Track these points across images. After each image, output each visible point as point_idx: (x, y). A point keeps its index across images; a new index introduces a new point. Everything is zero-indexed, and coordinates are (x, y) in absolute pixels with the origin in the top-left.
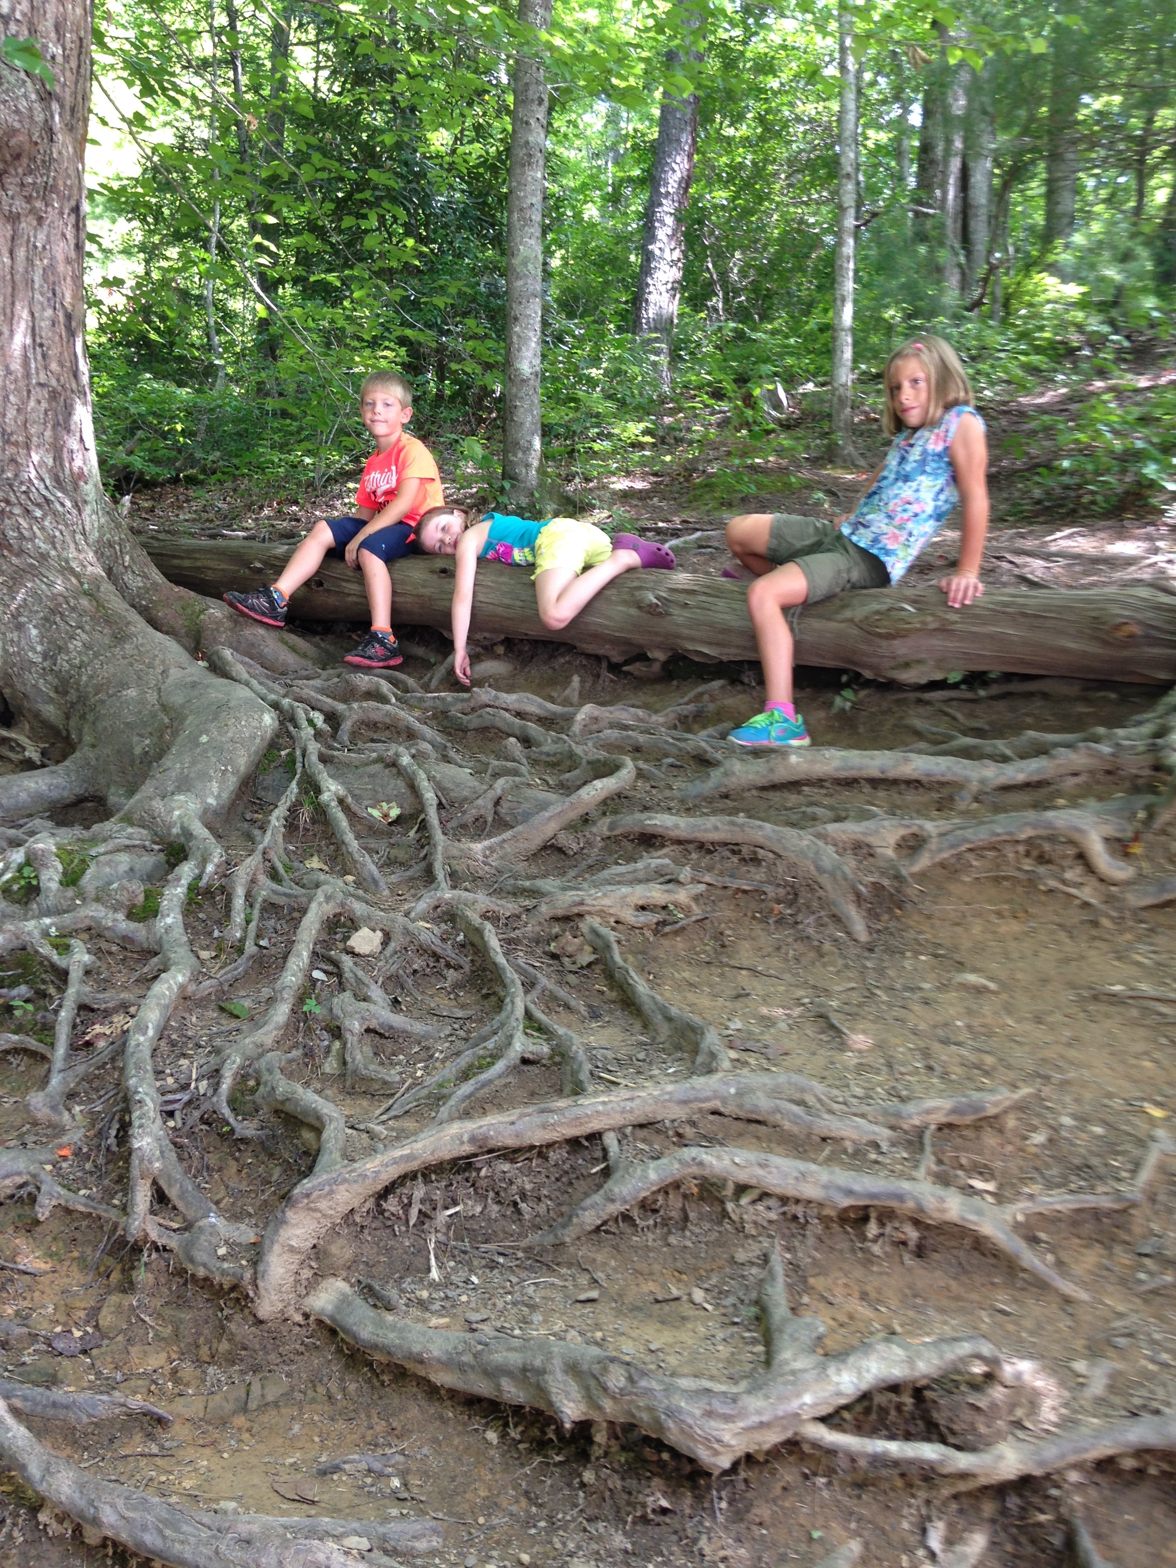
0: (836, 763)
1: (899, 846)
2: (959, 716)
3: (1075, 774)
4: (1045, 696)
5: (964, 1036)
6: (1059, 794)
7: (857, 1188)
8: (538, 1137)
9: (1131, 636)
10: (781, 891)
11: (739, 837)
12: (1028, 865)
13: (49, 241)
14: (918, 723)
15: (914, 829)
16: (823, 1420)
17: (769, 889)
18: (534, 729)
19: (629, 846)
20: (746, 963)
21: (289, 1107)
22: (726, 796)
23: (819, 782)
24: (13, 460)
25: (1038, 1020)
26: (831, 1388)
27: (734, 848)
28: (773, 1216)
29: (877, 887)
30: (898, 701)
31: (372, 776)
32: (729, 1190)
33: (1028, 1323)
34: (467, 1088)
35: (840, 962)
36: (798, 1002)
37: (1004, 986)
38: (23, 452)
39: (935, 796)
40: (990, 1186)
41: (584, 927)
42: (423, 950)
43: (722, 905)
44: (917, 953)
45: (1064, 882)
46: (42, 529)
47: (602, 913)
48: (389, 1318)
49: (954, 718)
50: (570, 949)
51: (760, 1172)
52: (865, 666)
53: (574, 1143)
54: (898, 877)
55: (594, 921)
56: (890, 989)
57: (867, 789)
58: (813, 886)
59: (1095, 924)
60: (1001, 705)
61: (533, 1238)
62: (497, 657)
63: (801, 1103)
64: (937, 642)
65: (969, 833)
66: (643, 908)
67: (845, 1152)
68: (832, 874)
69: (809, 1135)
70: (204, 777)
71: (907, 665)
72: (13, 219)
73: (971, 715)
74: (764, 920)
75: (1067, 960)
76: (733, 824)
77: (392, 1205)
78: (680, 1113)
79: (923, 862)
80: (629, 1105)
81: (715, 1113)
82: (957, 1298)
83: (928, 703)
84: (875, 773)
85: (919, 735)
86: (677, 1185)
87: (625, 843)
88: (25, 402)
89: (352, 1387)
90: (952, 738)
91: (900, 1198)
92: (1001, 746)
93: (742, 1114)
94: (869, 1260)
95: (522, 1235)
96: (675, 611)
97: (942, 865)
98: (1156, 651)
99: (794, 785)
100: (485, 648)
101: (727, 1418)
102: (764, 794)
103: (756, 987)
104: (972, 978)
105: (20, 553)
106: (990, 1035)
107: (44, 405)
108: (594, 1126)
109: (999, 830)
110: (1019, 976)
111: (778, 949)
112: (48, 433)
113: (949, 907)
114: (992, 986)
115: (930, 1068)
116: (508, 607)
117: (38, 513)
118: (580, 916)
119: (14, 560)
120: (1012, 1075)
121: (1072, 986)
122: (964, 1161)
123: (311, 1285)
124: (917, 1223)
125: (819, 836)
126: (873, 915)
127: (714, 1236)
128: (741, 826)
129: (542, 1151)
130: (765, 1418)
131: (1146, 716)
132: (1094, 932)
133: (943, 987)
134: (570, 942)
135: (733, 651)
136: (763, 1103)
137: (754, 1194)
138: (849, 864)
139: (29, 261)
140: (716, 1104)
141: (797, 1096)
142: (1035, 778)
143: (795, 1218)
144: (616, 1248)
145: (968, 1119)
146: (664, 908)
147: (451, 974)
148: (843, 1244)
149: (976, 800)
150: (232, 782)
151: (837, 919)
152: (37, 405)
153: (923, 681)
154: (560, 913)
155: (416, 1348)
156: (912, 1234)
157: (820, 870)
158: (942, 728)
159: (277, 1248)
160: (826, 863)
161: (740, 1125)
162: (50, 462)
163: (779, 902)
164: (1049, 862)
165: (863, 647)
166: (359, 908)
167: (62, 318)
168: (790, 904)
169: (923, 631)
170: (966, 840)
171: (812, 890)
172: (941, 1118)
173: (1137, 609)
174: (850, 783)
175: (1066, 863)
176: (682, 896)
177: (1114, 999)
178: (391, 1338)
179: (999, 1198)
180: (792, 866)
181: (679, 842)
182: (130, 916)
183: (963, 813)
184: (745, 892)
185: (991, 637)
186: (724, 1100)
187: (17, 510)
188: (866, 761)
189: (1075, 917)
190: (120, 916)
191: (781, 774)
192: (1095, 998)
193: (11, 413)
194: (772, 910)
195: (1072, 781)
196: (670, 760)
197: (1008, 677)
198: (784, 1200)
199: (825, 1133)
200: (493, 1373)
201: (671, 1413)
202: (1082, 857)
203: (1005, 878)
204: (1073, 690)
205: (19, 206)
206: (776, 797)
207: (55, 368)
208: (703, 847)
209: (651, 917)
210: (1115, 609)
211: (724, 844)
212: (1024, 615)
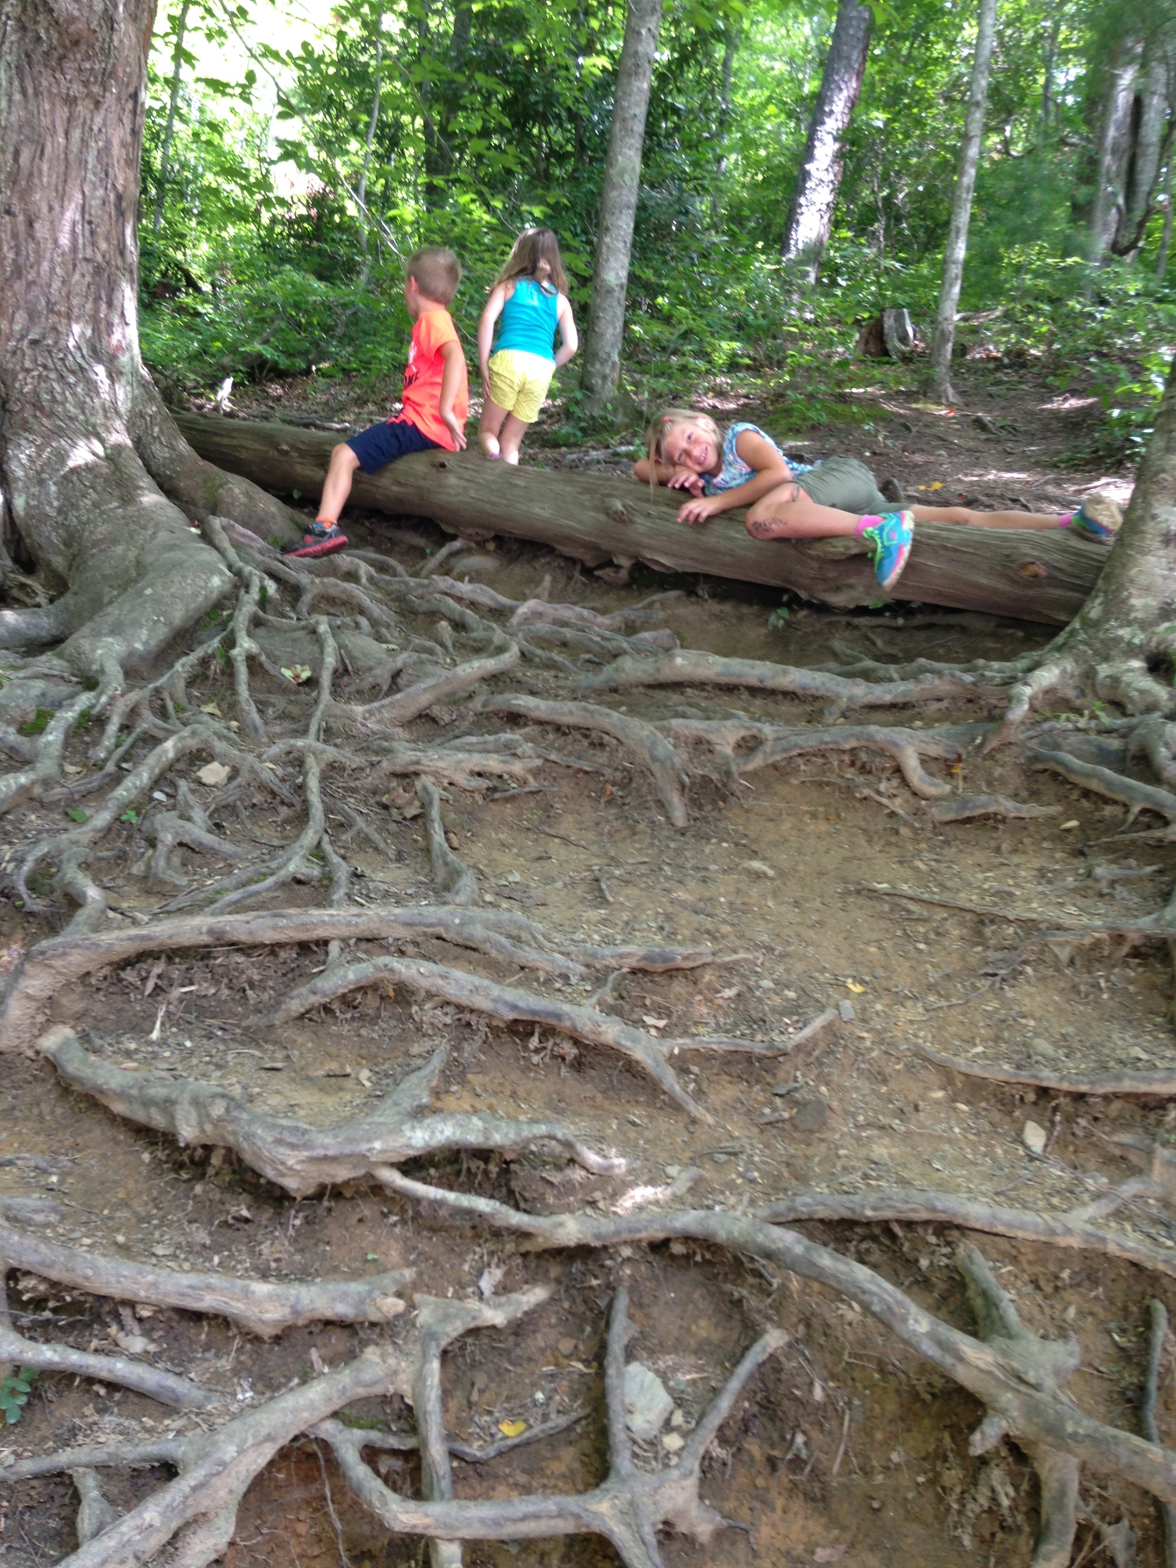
0: (718, 669)
1: (738, 746)
4: (963, 629)
5: (720, 910)
6: (920, 716)
7: (521, 1004)
8: (269, 937)
9: (1036, 576)
10: (619, 775)
11: (589, 723)
12: (849, 773)
13: (105, 124)
14: (837, 645)
15: (754, 731)
16: (395, 1166)
17: (608, 772)
18: (471, 616)
19: (496, 722)
20: (562, 833)
22: (615, 690)
23: (700, 685)
24: (54, 329)
25: (797, 904)
26: (403, 1141)
27: (585, 732)
29: (704, 779)
30: (829, 624)
31: (294, 640)
32: (418, 998)
33: (648, 1134)
34: (236, 895)
35: (648, 840)
36: (589, 868)
37: (782, 874)
38: (64, 321)
39: (809, 708)
40: (663, 1024)
41: (418, 785)
42: (263, 787)
43: (563, 782)
44: (722, 841)
45: (878, 792)
46: (74, 394)
47: (436, 774)
48: (92, 1058)
49: (873, 644)
50: (399, 802)
51: (440, 982)
52: (801, 587)
53: (304, 948)
54: (728, 774)
55: (427, 780)
56: (679, 867)
57: (745, 696)
58: (646, 772)
59: (896, 832)
60: (921, 635)
61: (253, 1020)
62: (487, 553)
63: (514, 937)
65: (803, 740)
66: (480, 775)
67: (537, 980)
68: (664, 764)
70: (136, 624)
71: (836, 589)
72: (70, 101)
73: (891, 642)
74: (596, 799)
75: (852, 859)
76: (585, 709)
77: (130, 975)
78: (401, 933)
79: (757, 762)
80: (355, 920)
81: (439, 938)
82: (598, 1107)
83: (856, 627)
84: (754, 682)
85: (835, 656)
86: (374, 989)
87: (495, 720)
88: (69, 274)
89: (59, 1111)
90: (859, 660)
91: (558, 1016)
92: (892, 670)
93: (460, 941)
94: (530, 1068)
95: (245, 1016)
96: (639, 519)
97: (775, 767)
98: (1058, 593)
99: (678, 686)
100: (478, 543)
101: (292, 1146)
102: (650, 692)
103: (560, 853)
104: (756, 865)
105: (51, 415)
106: (746, 912)
107: (88, 279)
108: (321, 933)
109: (827, 738)
110: (801, 867)
111: (598, 824)
112: (89, 306)
113: (769, 804)
114: (771, 873)
115: (662, 928)
116: (495, 504)
117: (72, 379)
118: (417, 774)
119: (45, 421)
120: (738, 943)
121: (845, 880)
122: (648, 1002)
123: (43, 1030)
124: (576, 1042)
125: (661, 729)
126: (694, 803)
127: (397, 1032)
128: (592, 713)
129: (274, 948)
130: (330, 1153)
132: (893, 839)
133: (728, 870)
134: (401, 796)
135: (687, 562)
136: (478, 932)
137: (436, 1001)
138: (683, 757)
139: (84, 142)
140: (441, 931)
141: (515, 932)
142: (900, 700)
143: (469, 1025)
144: (314, 1033)
145: (660, 967)
146: (500, 777)
147: (284, 811)
148: (509, 1052)
149: (843, 715)
150: (163, 632)
151: (661, 805)
152: (81, 279)
153: (852, 605)
154: (398, 769)
156: (570, 1050)
157: (654, 758)
158: (857, 651)
159: (15, 993)
160: (660, 752)
161: (459, 950)
162: (89, 333)
163: (614, 784)
164: (870, 772)
165: (799, 568)
166: (220, 746)
167: (112, 197)
168: (623, 786)
170: (797, 746)
171: (644, 776)
172: (633, 962)
173: (1047, 551)
174: (730, 689)
175: (883, 775)
176: (517, 767)
177: (873, 894)
178: (86, 1073)
179: (663, 1033)
180: (631, 753)
181: (540, 723)
182: (21, 731)
184: (586, 772)
186: (447, 928)
187: (53, 375)
188: (747, 670)
189: (881, 823)
190: (12, 730)
191: (667, 674)
192: (858, 892)
193: (56, 284)
194: (605, 791)
195: (935, 706)
196: (588, 656)
197: (931, 608)
198: (460, 1008)
199: (523, 962)
200: (147, 1104)
202: (898, 770)
203: (828, 784)
204: (988, 625)
205: (77, 89)
206: (659, 695)
207: (104, 246)
208: (559, 729)
209: (484, 783)
210: (1026, 549)
211: (577, 728)
212: (945, 548)
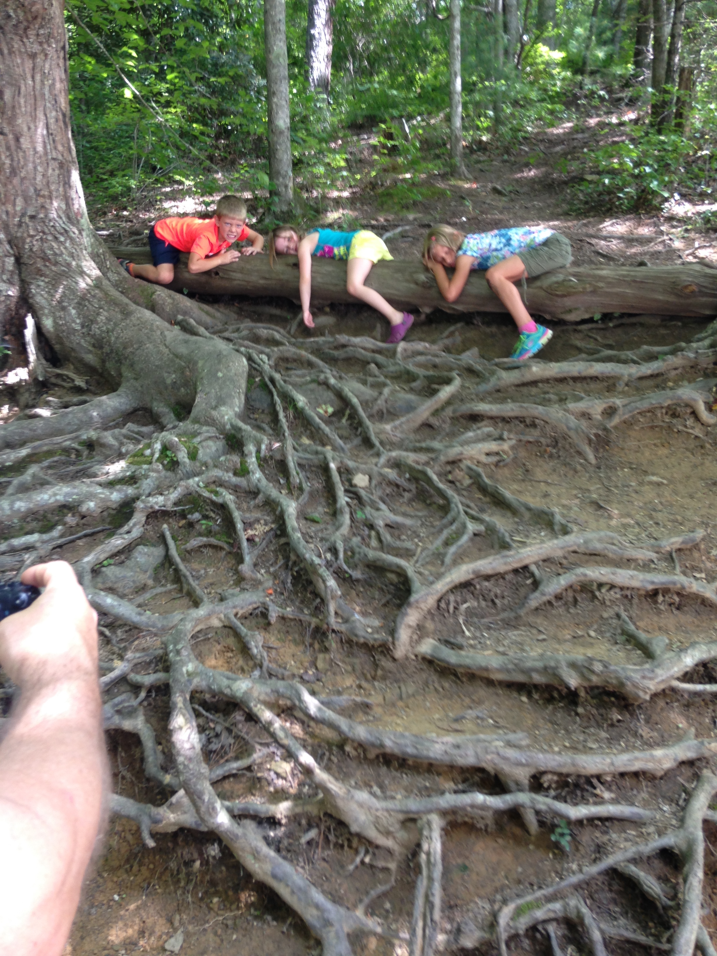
0: (556, 370)
1: (603, 413)
2: (599, 338)
3: (676, 369)
4: (642, 325)
5: (660, 507)
6: (669, 380)
7: (656, 580)
9: (693, 292)
10: (549, 441)
11: (524, 413)
12: (667, 419)
13: (51, 69)
14: (578, 343)
15: (611, 404)
16: (678, 679)
17: (543, 440)
19: (464, 422)
20: (541, 479)
21: (379, 563)
22: (498, 391)
23: (547, 381)
24: (43, 207)
25: (691, 497)
26: (683, 665)
27: (521, 420)
28: (618, 596)
29: (597, 435)
30: (563, 331)
31: (312, 390)
32: (595, 587)
34: (452, 549)
35: (587, 475)
36: (576, 497)
37: (670, 481)
38: (48, 201)
39: (606, 384)
40: (703, 575)
41: (462, 466)
42: (390, 483)
43: (521, 450)
44: (622, 468)
45: (686, 426)
46: (66, 248)
47: (471, 458)
48: (463, 653)
49: (596, 340)
50: (458, 478)
51: (612, 577)
52: (546, 312)
53: (516, 571)
54: (605, 429)
55: (469, 463)
56: (616, 487)
57: (571, 382)
58: (565, 437)
59: (702, 447)
60: (619, 331)
61: (504, 615)
62: (326, 314)
63: (613, 544)
64: (588, 298)
65: (638, 404)
66: (487, 454)
67: (640, 565)
68: (576, 431)
69: (621, 559)
71: (570, 311)
73: (605, 337)
74: (542, 456)
75: (695, 466)
76: (521, 407)
77: (443, 606)
78: (559, 553)
79: (616, 420)
81: (575, 552)
82: (698, 626)
83: (580, 331)
84: (576, 374)
85: (580, 350)
86: (571, 587)
87: (462, 420)
88: (46, 170)
90: (599, 351)
91: (674, 583)
92: (630, 354)
93: (587, 552)
94: (659, 612)
95: (499, 614)
97: (625, 422)
98: (704, 299)
99: (534, 383)
100: (320, 309)
101: (651, 679)
102: (519, 389)
103: (552, 491)
105: (56, 264)
106: (672, 505)
107: (57, 172)
110: (675, 475)
111: (554, 470)
112: (61, 189)
113: (632, 444)
114: (665, 482)
115: (657, 524)
116: (336, 285)
117: (62, 239)
118: (460, 460)
119: (54, 268)
120: (691, 524)
121: (702, 479)
123: (418, 641)
124: (678, 594)
125: (565, 410)
126: (596, 450)
127: (591, 607)
128: (526, 408)
129: (503, 575)
130: (662, 679)
131: (703, 335)
132: (703, 451)
133: (641, 484)
134: (458, 474)
136: (598, 546)
137: (608, 587)
138: (584, 424)
139: (42, 82)
140: (575, 548)
141: (611, 541)
142: (656, 372)
143: (627, 596)
144: (546, 617)
145: (689, 546)
146: (497, 454)
147: (407, 495)
148: (646, 606)
149: (627, 385)
151: (579, 453)
152: (53, 172)
153: (578, 319)
154: (450, 459)
155: (483, 664)
156: (677, 599)
157: (569, 428)
158: (592, 345)
160: (572, 425)
161: (587, 557)
162: (64, 206)
163: (548, 446)
164: (679, 416)
165: (547, 302)
166: (349, 463)
167: (61, 117)
168: (554, 447)
169: (584, 292)
170: (636, 408)
171: (565, 439)
172: (677, 546)
173: (695, 277)
174: (562, 380)
175: (686, 417)
176: (505, 447)
179: (708, 580)
180: (554, 428)
181: (491, 418)
182: (235, 474)
183: (623, 392)
184: (530, 442)
185: (617, 294)
186: (579, 546)
187: (50, 238)
188: (571, 368)
189: (693, 444)
190: (231, 475)
191: (528, 377)
193: (39, 178)
194: (545, 451)
195: (673, 373)
197: (623, 315)
198: (622, 589)
199: (629, 557)
200: (527, 672)
201: (628, 678)
202: (694, 414)
203: (657, 426)
204: (658, 321)
205: (36, 48)
206: (525, 390)
207: (60, 148)
208: (505, 420)
209: (494, 459)
210: (684, 277)
211: (517, 418)
212: (635, 281)
